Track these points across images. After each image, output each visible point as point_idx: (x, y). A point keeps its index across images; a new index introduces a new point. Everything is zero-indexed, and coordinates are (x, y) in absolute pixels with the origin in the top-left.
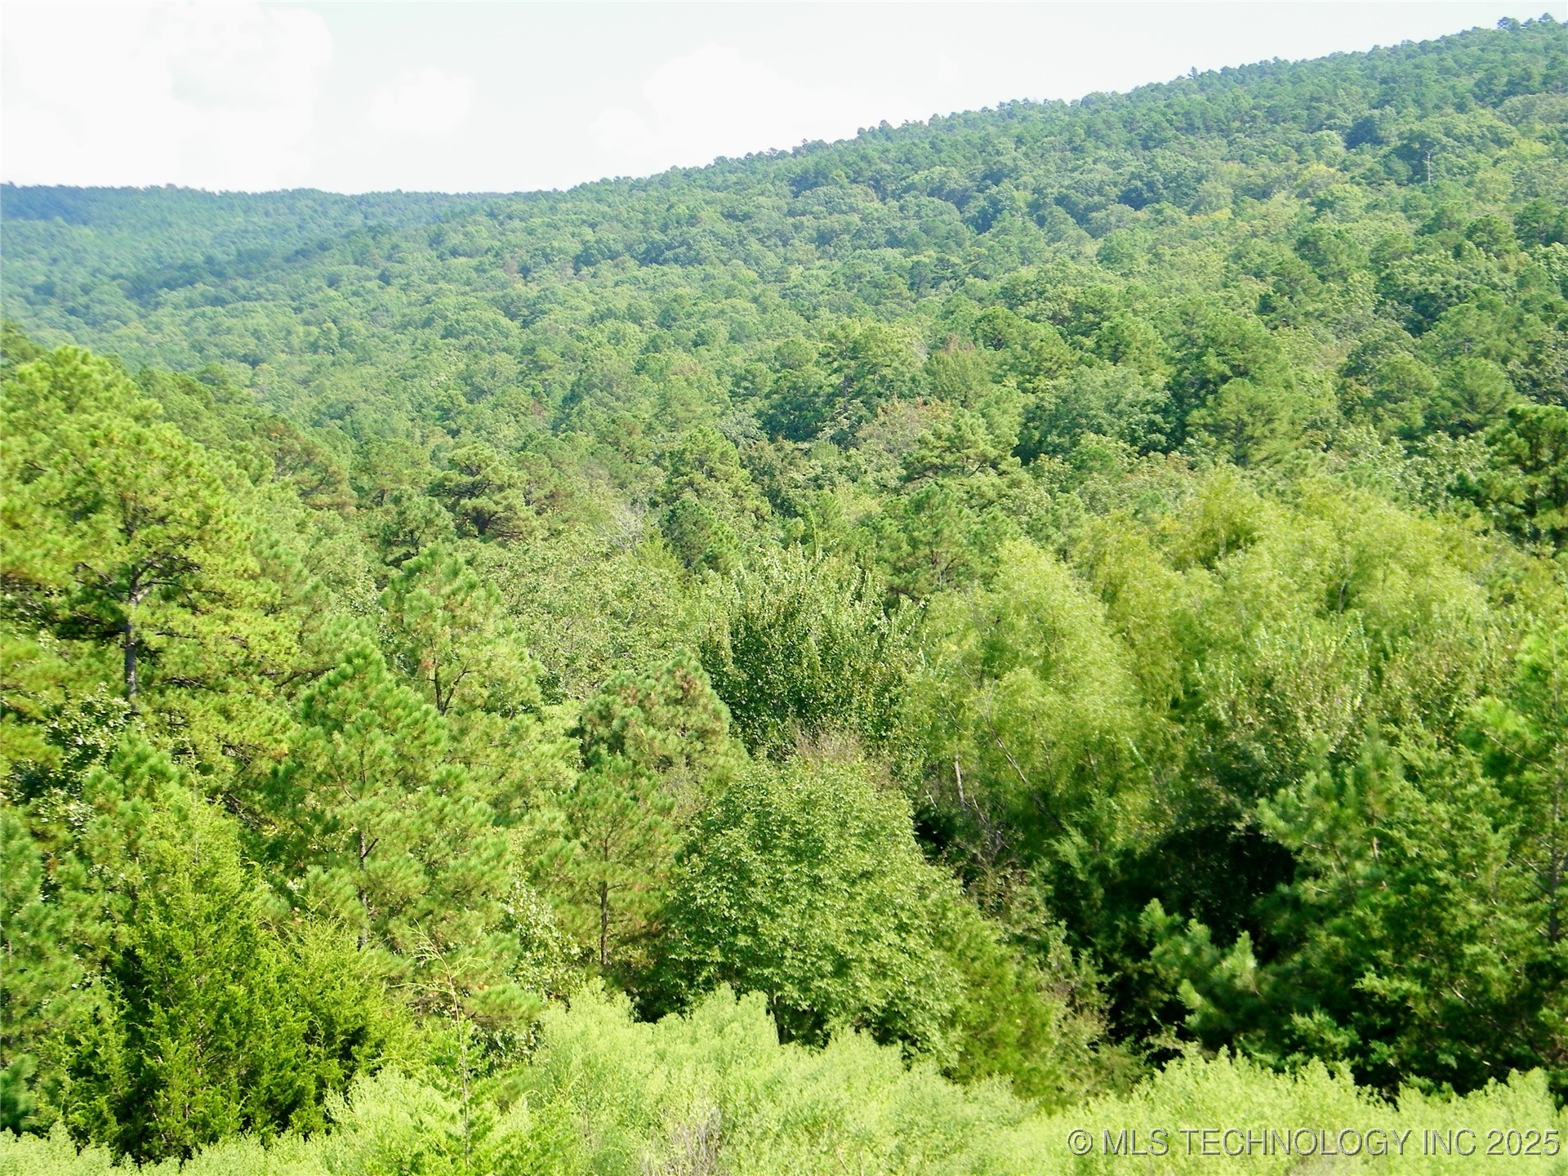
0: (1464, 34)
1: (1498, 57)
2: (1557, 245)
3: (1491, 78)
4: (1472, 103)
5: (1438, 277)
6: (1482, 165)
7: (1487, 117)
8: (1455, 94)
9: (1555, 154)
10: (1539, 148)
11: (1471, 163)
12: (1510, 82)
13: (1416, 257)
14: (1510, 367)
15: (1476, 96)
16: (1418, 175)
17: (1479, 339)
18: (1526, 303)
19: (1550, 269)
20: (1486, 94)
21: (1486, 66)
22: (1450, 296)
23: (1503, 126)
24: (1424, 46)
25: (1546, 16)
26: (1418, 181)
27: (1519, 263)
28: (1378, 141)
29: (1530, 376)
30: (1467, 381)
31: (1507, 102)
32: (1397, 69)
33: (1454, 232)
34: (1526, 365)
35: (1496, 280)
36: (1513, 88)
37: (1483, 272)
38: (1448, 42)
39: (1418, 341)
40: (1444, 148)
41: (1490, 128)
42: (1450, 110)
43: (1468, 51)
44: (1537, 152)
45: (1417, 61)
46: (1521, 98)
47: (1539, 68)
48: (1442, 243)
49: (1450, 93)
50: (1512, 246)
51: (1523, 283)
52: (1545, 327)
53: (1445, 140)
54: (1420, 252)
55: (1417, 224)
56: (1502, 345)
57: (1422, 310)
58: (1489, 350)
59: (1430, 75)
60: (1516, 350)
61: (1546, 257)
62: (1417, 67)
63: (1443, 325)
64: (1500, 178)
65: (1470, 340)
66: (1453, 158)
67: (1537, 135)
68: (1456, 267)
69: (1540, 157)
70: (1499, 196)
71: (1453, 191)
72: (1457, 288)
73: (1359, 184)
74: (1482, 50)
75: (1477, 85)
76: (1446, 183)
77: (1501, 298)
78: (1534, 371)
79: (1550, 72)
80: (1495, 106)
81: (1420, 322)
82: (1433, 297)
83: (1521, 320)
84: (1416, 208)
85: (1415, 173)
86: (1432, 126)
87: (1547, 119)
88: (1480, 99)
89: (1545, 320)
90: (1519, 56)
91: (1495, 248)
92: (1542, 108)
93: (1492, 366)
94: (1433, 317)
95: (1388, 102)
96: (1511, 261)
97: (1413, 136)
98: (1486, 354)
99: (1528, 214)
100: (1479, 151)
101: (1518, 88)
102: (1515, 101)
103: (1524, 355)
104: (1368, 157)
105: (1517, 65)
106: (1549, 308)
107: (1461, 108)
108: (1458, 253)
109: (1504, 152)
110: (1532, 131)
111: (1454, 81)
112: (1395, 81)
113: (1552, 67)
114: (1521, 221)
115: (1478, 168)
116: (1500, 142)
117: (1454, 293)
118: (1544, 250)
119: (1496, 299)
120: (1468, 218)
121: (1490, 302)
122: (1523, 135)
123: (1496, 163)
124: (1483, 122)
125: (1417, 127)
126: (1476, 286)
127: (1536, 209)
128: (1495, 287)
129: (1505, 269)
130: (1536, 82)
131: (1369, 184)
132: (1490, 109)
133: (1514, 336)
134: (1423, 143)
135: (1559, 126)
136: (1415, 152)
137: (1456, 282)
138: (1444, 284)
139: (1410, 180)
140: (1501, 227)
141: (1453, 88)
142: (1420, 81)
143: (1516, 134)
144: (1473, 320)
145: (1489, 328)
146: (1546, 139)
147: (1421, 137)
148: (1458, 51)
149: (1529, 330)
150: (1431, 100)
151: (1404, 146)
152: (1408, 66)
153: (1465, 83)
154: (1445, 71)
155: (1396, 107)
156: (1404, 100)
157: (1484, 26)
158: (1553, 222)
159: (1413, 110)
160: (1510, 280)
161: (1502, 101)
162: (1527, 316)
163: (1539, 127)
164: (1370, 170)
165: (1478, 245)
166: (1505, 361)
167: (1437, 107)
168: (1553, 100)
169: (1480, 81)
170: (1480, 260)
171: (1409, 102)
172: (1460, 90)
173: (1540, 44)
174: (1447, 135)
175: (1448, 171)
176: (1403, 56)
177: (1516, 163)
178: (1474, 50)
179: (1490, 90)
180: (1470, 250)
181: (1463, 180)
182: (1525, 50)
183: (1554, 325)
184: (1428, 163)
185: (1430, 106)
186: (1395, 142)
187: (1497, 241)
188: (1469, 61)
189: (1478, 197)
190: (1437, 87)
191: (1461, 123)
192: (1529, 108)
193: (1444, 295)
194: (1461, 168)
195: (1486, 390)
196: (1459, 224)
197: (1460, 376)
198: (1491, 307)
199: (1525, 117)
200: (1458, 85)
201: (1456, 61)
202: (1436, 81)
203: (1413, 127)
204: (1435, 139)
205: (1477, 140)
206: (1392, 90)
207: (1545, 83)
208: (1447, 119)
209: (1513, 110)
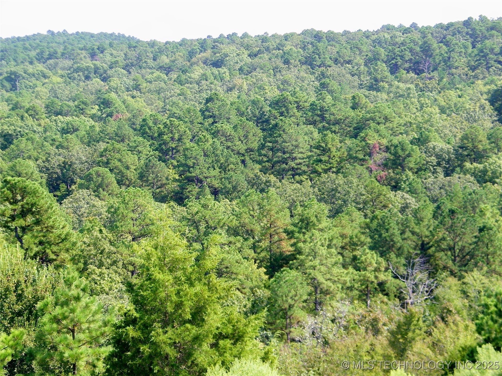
0: (34, 35)
1: (45, 44)
2: (59, 116)
3: (42, 52)
4: (35, 62)
5: (13, 127)
6: (38, 85)
7: (40, 67)
8: (29, 58)
9: (65, 82)
10: (59, 80)
11: (34, 85)
12: (49, 55)
13: (7, 119)
14: (38, 162)
15: (37, 59)
16: (14, 88)
17: (26, 152)
18: (45, 138)
19: (57, 126)
20: (41, 58)
21: (41, 48)
22: (17, 135)
23: (46, 71)
24: (19, 39)
25: (64, 30)
26: (14, 90)
27: (45, 123)
29: (45, 166)
30: (18, 168)
31: (48, 62)
32: (7, 47)
33: (22, 110)
34: (44, 162)
35: (35, 129)
36: (51, 57)
37: (30, 126)
38: (28, 38)
39: (4, 152)
40: (24, 78)
41: (41, 71)
42: (27, 64)
43: (35, 42)
44: (59, 81)
45: (15, 44)
46: (53, 60)
47: (60, 50)
48: (17, 115)
49: (27, 57)
50: (44, 116)
51: (45, 131)
52: (51, 148)
53: (24, 75)
54: (8, 117)
55: (11, 106)
56: (35, 154)
57: (6, 140)
58: (30, 156)
59: (19, 50)
60: (41, 156)
61: (55, 121)
62: (15, 46)
63: (12, 146)
64: (43, 91)
65: (23, 152)
66: (27, 82)
67: (60, 74)
68: (20, 123)
69: (60, 83)
70: (43, 97)
71: (26, 95)
72: (20, 132)
74: (40, 42)
75: (37, 55)
76: (24, 92)
77: (37, 137)
78: (47, 164)
79: (65, 52)
80: (44, 63)
81: (6, 145)
82: (11, 135)
83: (43, 145)
84: (11, 100)
85: (13, 87)
86: (19, 70)
87: (63, 69)
88: (39, 60)
89: (52, 145)
90: (54, 45)
91: (37, 117)
92: (60, 65)
93: (31, 163)
94: (11, 143)
95: (3, 59)
96: (42, 122)
97: (12, 73)
98: (29, 158)
99: (50, 104)
100: (37, 80)
101: (53, 57)
102: (51, 61)
103: (44, 158)
105: (52, 48)
106: (53, 140)
107: (31, 63)
108: (22, 118)
109: (47, 81)
110: (57, 73)
111: (29, 53)
112: (6, 51)
113: (65, 49)
114: (47, 107)
115: (36, 86)
116: (45, 77)
117: (19, 134)
118: (55, 118)
119: (34, 137)
120: (27, 106)
121: (31, 138)
122: (54, 74)
123: (43, 84)
124: (38, 68)
125: (13, 69)
126: (27, 131)
127: (53, 103)
128: (35, 132)
129: (40, 125)
130: (59, 55)
132: (42, 64)
133: (40, 151)
134: (15, 76)
135: (67, 72)
136: (13, 79)
137: (19, 129)
138: (15, 130)
139: (11, 90)
140: (39, 109)
141: (28, 55)
142: (15, 52)
143: (51, 74)
144: (23, 144)
145: (30, 148)
146: (62, 76)
147: (15, 73)
148: (31, 42)
149: (46, 148)
150: (19, 60)
151: (8, 77)
152: (12, 46)
153: (33, 54)
154: (25, 49)
155: (6, 61)
156: (9, 59)
157: (42, 33)
158: (59, 107)
159: (13, 63)
160: (41, 129)
161: (46, 61)
162: (45, 143)
163: (60, 72)
165: (30, 116)
166: (37, 160)
167: (22, 62)
168: (64, 62)
169: (39, 53)
170: (30, 121)
171: (11, 59)
172: (31, 56)
173: (62, 41)
174: (25, 73)
175: (26, 87)
176: (10, 42)
177: (51, 85)
178: (38, 41)
179: (42, 57)
180: (27, 118)
181: (31, 91)
182: (56, 42)
183: (55, 147)
184: (17, 83)
185: (19, 62)
186: (6, 75)
187: (37, 114)
188: (35, 45)
189: (36, 97)
190: (22, 55)
191: (31, 69)
192: (56, 64)
193: (15, 134)
194: (30, 86)
195: (25, 171)
196: (24, 107)
197: (15, 166)
198: (31, 140)
199: (55, 68)
200: (30, 54)
201: (30, 45)
202: (22, 52)
203: (12, 69)
204: (20, 74)
205: (36, 75)
206: (5, 54)
207: (62, 55)
208: (25, 67)
209: (50, 65)
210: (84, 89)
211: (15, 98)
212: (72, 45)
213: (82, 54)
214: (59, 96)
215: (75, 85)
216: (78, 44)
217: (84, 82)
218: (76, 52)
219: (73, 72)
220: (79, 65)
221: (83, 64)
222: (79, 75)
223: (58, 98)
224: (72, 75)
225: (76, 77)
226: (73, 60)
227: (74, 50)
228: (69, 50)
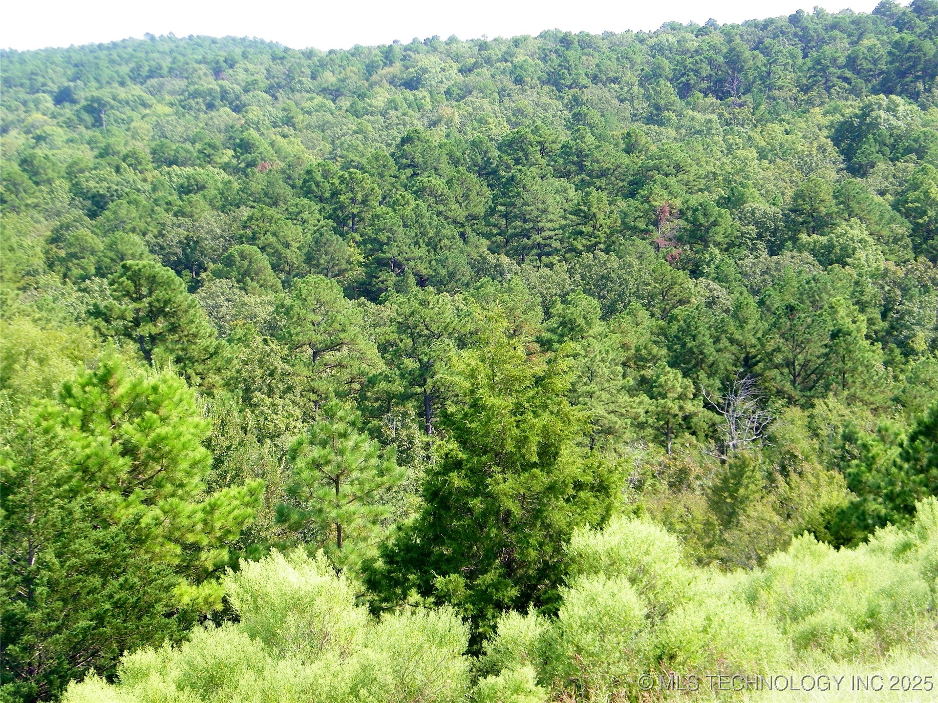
0: (124, 41)
1: (143, 55)
2: (174, 166)
3: (139, 67)
4: (129, 82)
5: (105, 184)
6: (134, 119)
7: (137, 90)
8: (119, 76)
9: (177, 113)
10: (167, 110)
11: (128, 117)
12: (150, 71)
13: (94, 172)
14: (147, 238)
15: (130, 77)
16: (98, 123)
17: (128, 221)
18: (156, 200)
19: (171, 181)
20: (137, 76)
21: (135, 60)
22: (113, 195)
23: (147, 97)
24: (100, 46)
25: (171, 33)
26: (98, 127)
27: (153, 177)
28: (74, 102)
29: (159, 244)
30: (119, 247)
31: (148, 82)
32: (84, 58)
33: (116, 157)
34: (156, 237)
35: (139, 186)
36: (152, 74)
37: (132, 182)
38: (115, 45)
39: (94, 222)
40: (112, 107)
41: (139, 97)
42: (116, 85)
43: (126, 50)
44: (166, 112)
45: (95, 55)
46: (156, 80)
47: (166, 63)
48: (109, 164)
49: (115, 75)
50: (150, 166)
51: (155, 189)
52: (167, 215)
53: (112, 102)
54: (95, 168)
55: (96, 152)
56: (142, 225)
57: (96, 204)
58: (135, 228)
59: (104, 64)
60: (150, 228)
61: (168, 173)
62: (96, 58)
63: (106, 212)
64: (144, 127)
65: (124, 222)
66: (118, 113)
67: (167, 102)
68: (115, 177)
69: (168, 115)
70: (144, 137)
71: (117, 133)
72: (116, 191)
73: (61, 127)
74: (134, 50)
75: (131, 71)
76: (114, 128)
77: (142, 198)
78: (160, 241)
79: (173, 66)
80: (142, 84)
81: (95, 211)
82: (103, 196)
83: (153, 210)
84: (96, 142)
85: (96, 121)
86: (105, 94)
87: (172, 93)
88: (133, 79)
89: (167, 211)
90: (156, 55)
91: (139, 168)
92: (168, 87)
93: (136, 238)
94: (103, 208)
95: (79, 78)
96: (149, 176)
97: (94, 100)
98: (133, 230)
99: (158, 148)
100: (133, 110)
101: (155, 74)
102: (153, 82)
103: (156, 232)
104: (68, 111)
105: (154, 61)
106: (169, 203)
107: (122, 84)
108: (118, 170)
109: (147, 111)
110: (163, 99)
111: (117, 68)
112: (83, 66)
113: (174, 62)
114: (154, 152)
115: (132, 120)
116: (145, 105)
117: (115, 194)
118: (167, 169)
119: (138, 198)
120: (124, 151)
121: (135, 200)
122: (158, 102)
123: (143, 117)
124: (134, 92)
125: (96, 94)
126: (127, 190)
127: (162, 146)
128: (138, 190)
129: (145, 180)
130: (165, 71)
131: (68, 127)
132: (139, 85)
133: (149, 220)
134: (100, 104)
135: (178, 97)
136: (95, 109)
137: (115, 187)
138: (108, 188)
139: (93, 126)
140: (142, 155)
141: (117, 72)
142: (97, 67)
143: (154, 101)
144: (124, 209)
145: (134, 215)
146: (171, 105)
147: (98, 100)
148: (120, 51)
149: (158, 216)
150: (104, 79)
151: (89, 105)
152: (91, 57)
153: (125, 69)
154: (112, 62)
155: (84, 81)
156: (88, 78)
157: (135, 37)
158: (172, 153)
159: (94, 84)
160: (148, 187)
161: (145, 81)
162: (156, 208)
163: (168, 98)
164: (69, 119)
165: (129, 165)
166: (144, 234)
167: (108, 83)
168: (174, 82)
169: (133, 69)
170: (130, 174)
171: (92, 79)
172: (121, 73)
173: (167, 50)
174: (114, 100)
175: (116, 121)
176: (88, 51)
177: (155, 118)
178: (130, 50)
179: (139, 75)
180: (125, 169)
181: (124, 127)
182: (159, 52)
183: (171, 213)
184: (103, 116)
185: (104, 82)
186: (83, 103)
187: (140, 163)
188: (126, 56)
189: (133, 137)
190: (108, 71)
191: (122, 93)
192: (162, 85)
193: (108, 195)
194: (123, 120)
195: (130, 252)
196: (119, 153)
197: (115, 243)
198: (136, 203)
199: (159, 91)
200: (120, 70)
201: (119, 56)
202: (108, 67)
203: (94, 94)
204: (107, 102)
205: (131, 103)
206: (81, 71)
207: (170, 72)
208: (114, 90)
209: (153, 86)
210: (206, 125)
211: (101, 138)
212: (184, 56)
213: (201, 69)
214: (169, 136)
215: (192, 118)
216: (193, 53)
217: (206, 113)
218: (190, 66)
219: (189, 98)
220: (196, 86)
221: (202, 85)
222: (197, 103)
223: (166, 138)
224: (186, 102)
225: (194, 105)
226: (187, 78)
227: (187, 64)
228: (181, 64)
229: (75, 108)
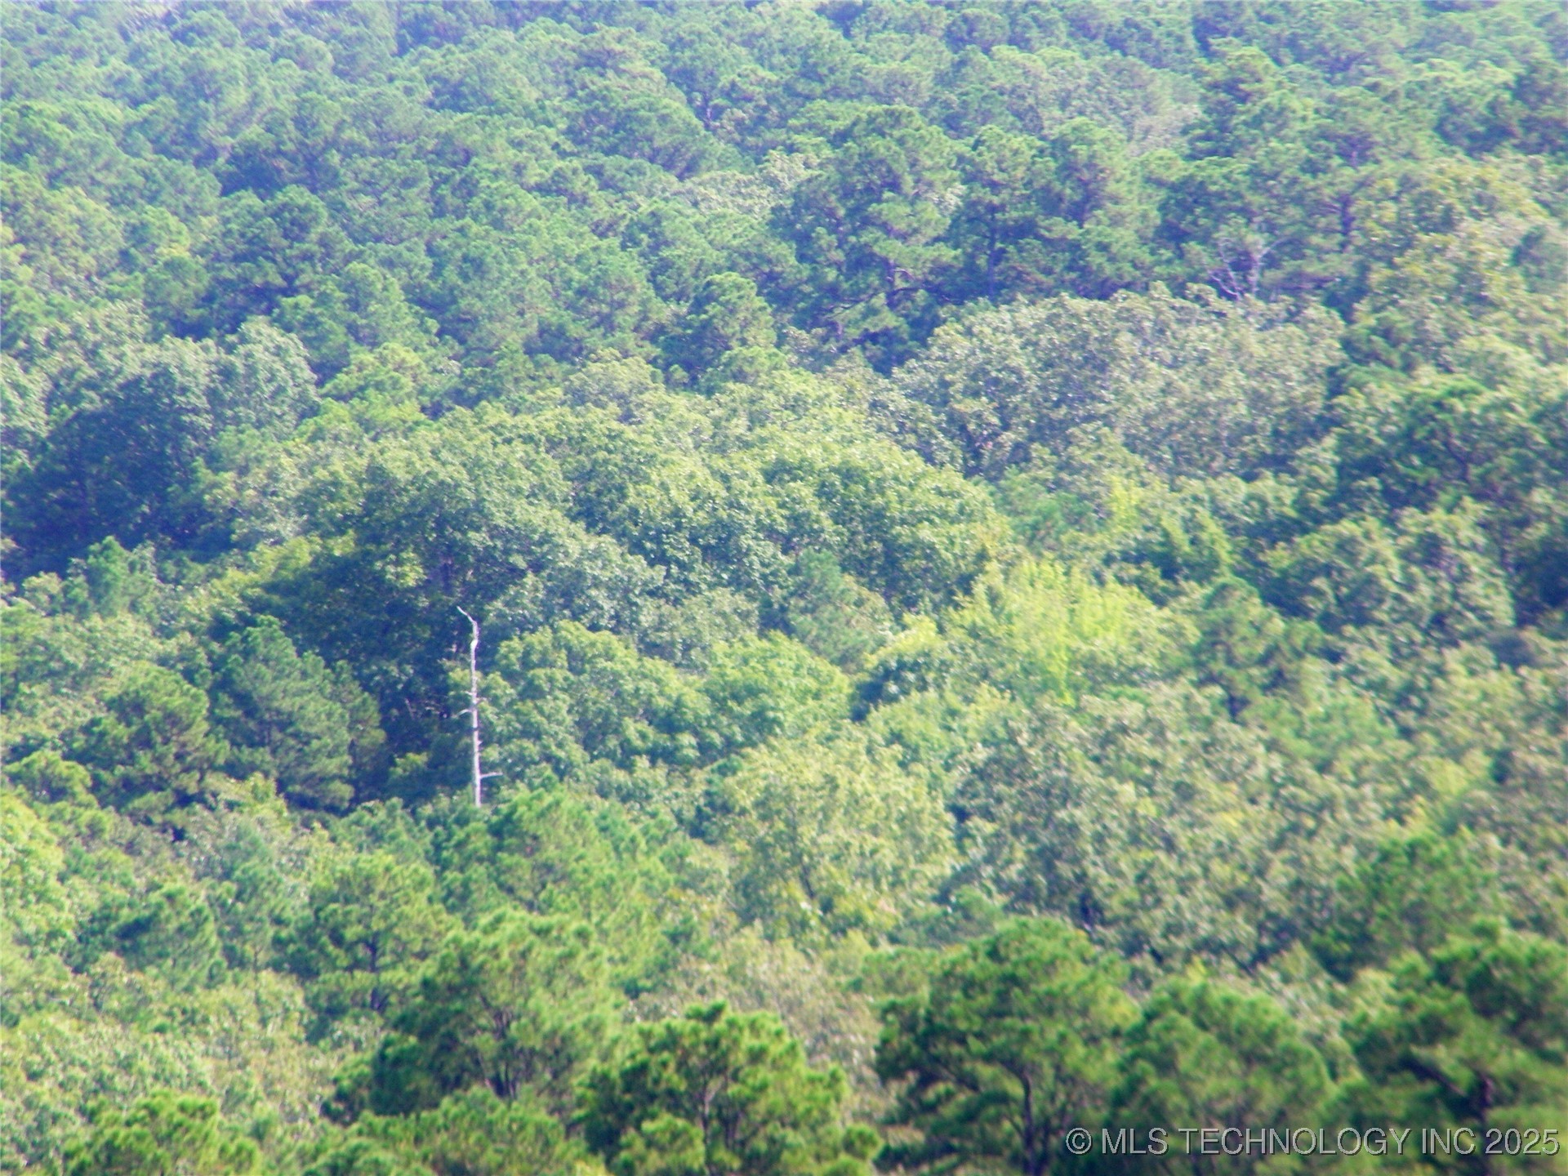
1: (919, 61)
6: (785, 708)
7: (828, 419)
9: (1206, 658)
10: (1115, 618)
11: (724, 697)
12: (976, 222)
15: (776, 290)
16: (413, 751)
20: (837, 282)
21: (845, 113)
23: (918, 484)
26: (416, 791)
31: (947, 331)
33: (528, 1107)
40: (567, 595)
41: (845, 490)
42: (631, 369)
44: (1108, 644)
46: (1028, 313)
49: (630, 267)
53: (575, 540)
59: (513, 153)
64: (868, 796)
66: (624, 656)
67: (1122, 533)
69: (1127, 676)
70: (856, 897)
71: (598, 859)
73: (55, 791)
75: (782, 224)
76: (568, 809)
79: (1212, 171)
80: (886, 354)
85: (401, 736)
86: (503, 461)
87: (1177, 447)
95: (264, 299)
97: (390, 513)
99: (961, 1011)
100: (773, 620)
101: (1025, 257)
102: (1003, 330)
104: (130, 627)
105: (1028, 119)
107: (692, 355)
109: (921, 633)
110: (1085, 512)
111: (657, 194)
112: (315, 174)
113: (1216, 139)
114: (918, 1052)
115: (762, 725)
116: (894, 570)
120: (617, 1038)
122: (1035, 536)
123: (871, 693)
125: (412, 455)
127: (1007, 987)
130: (1125, 224)
131: (119, 795)
132: (856, 369)
134: (446, 559)
135: (1234, 491)
136: (400, 608)
139: (372, 780)
140: (789, 1084)
142: (457, 179)
143: (995, 530)
146: (1162, 566)
147: (434, 521)
150: (512, 316)
151: (336, 573)
153: (723, 211)
154: (610, 131)
155: (310, 329)
156: (357, 295)
159: (412, 355)
161: (923, 327)
163: (1128, 494)
164: (129, 707)
167: (555, 345)
169: (805, 201)
171: (392, 302)
172: (690, 247)
174: (589, 513)
175: (593, 734)
177: (988, 704)
179: (861, 261)
181: (674, 792)
182: (1082, 28)
184: (466, 676)
185: (509, 336)
186: (294, 547)
189: (752, 902)
190: (553, 229)
191: (677, 453)
194: (669, 723)
199: (1047, 430)
200: (681, 220)
201: (683, 77)
202: (551, 188)
203: (396, 458)
204: (518, 537)
205: (762, 552)
206: (296, 226)
207: (1172, 235)
208: (602, 419)
209: (982, 381)
210: (1502, 772)
211: (419, 908)
212: (1339, 66)
213: (1486, 204)
214: (1117, 894)
215: (1366, 709)
216: (1428, 45)
217: (1511, 654)
218: (1387, 170)
219: (1343, 501)
220: (1428, 380)
221: (1494, 373)
222: (1430, 551)
223: (1087, 912)
224: (1315, 545)
225: (1390, 572)
226: (1342, 301)
227: (1356, 148)
228: (1288, 151)
229: (200, 603)
